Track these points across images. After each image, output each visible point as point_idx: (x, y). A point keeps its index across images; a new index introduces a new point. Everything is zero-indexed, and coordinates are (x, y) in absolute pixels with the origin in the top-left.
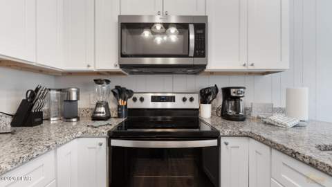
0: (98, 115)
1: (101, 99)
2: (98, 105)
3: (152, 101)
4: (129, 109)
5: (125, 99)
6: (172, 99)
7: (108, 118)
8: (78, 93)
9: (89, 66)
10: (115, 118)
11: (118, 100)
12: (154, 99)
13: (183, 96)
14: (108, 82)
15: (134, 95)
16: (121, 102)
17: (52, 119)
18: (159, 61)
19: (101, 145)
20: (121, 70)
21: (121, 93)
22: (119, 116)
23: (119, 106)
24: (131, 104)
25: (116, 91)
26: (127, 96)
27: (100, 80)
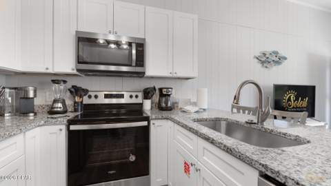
1: (58, 96)
2: (55, 101)
3: (105, 97)
4: (85, 105)
5: (81, 97)
6: (122, 96)
7: (65, 112)
8: (35, 91)
9: (47, 69)
10: (72, 112)
11: (74, 97)
12: (107, 96)
13: (130, 94)
14: (65, 82)
15: (90, 93)
16: (77, 99)
17: (6, 115)
18: (113, 68)
19: (61, 130)
20: (77, 73)
21: (76, 91)
22: (76, 110)
23: (75, 102)
24: (86, 100)
25: (73, 90)
26: (83, 94)
27: (58, 80)
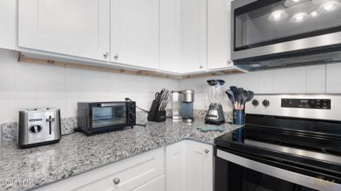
0: (211, 118)
1: (214, 101)
2: (212, 107)
3: (283, 106)
4: (247, 115)
5: (242, 102)
7: (222, 122)
8: (193, 95)
9: (201, 67)
10: (230, 123)
11: (233, 103)
12: (285, 103)
14: (222, 82)
15: (255, 98)
16: (237, 106)
17: (174, 118)
20: (235, 67)
21: (237, 94)
22: (235, 122)
23: (234, 110)
24: (250, 109)
25: (231, 93)
26: (245, 99)
27: (214, 81)
